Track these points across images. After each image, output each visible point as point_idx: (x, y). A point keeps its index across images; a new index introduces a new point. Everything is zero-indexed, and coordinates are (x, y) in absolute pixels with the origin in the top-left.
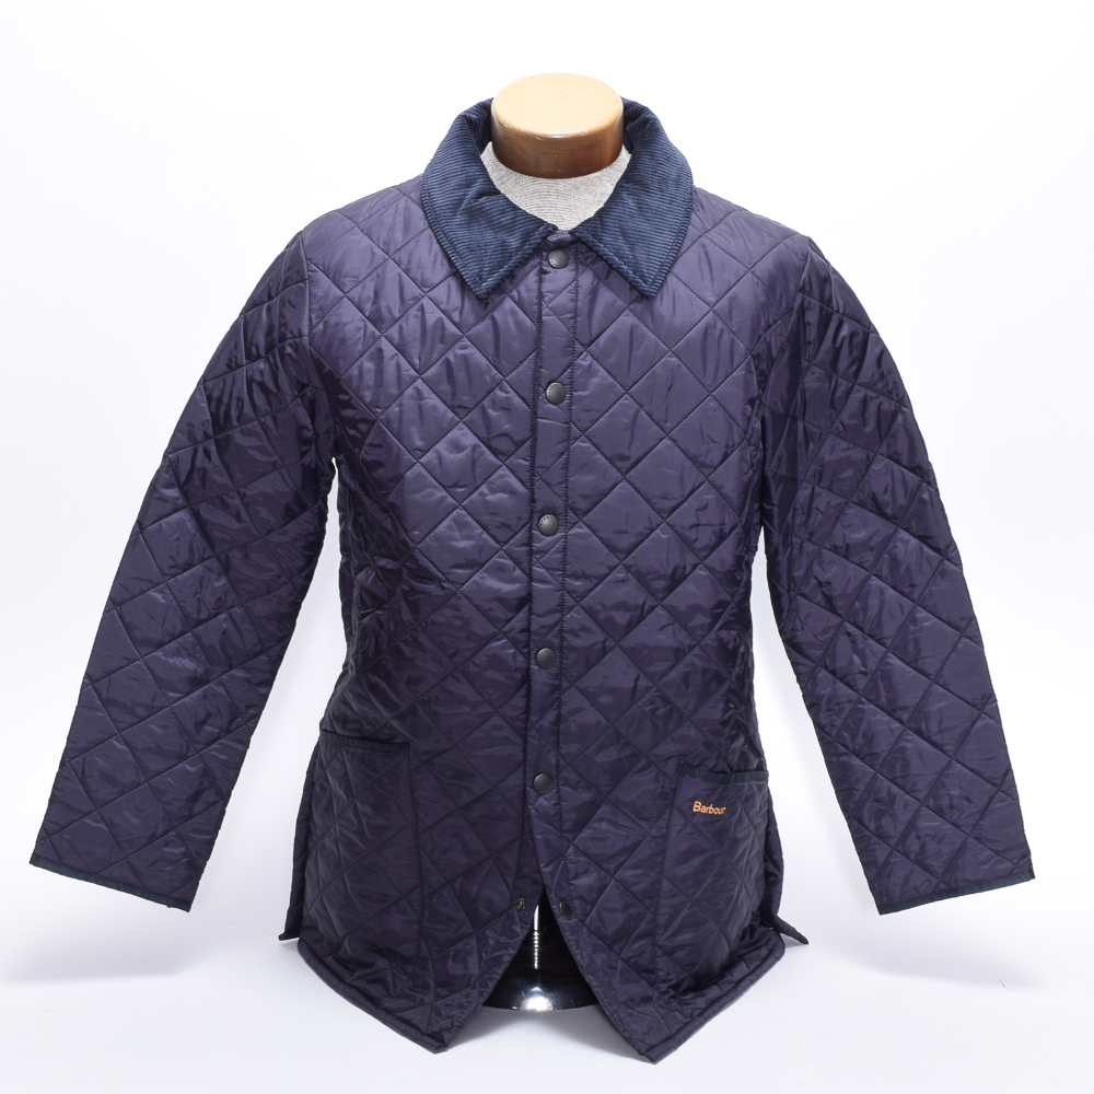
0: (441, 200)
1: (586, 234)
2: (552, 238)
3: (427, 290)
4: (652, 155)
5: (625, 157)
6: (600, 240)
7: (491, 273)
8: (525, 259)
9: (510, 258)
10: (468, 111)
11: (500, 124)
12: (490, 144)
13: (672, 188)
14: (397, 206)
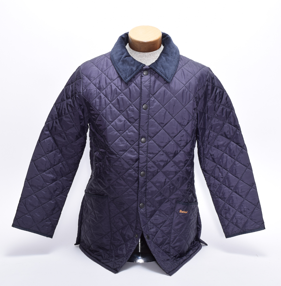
0: (116, 58)
1: (153, 67)
2: (144, 68)
3: (112, 81)
4: (169, 46)
5: (162, 47)
6: (156, 68)
7: (129, 77)
8: (137, 73)
9: (133, 73)
10: (122, 35)
11: (131, 38)
12: (128, 43)
13: (174, 55)
14: (104, 59)
